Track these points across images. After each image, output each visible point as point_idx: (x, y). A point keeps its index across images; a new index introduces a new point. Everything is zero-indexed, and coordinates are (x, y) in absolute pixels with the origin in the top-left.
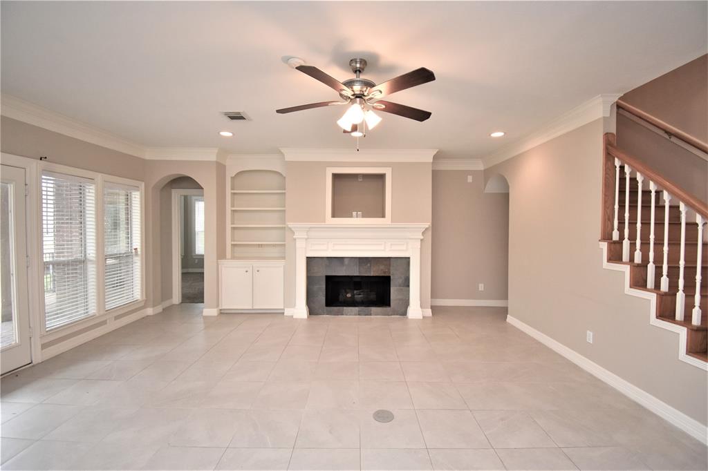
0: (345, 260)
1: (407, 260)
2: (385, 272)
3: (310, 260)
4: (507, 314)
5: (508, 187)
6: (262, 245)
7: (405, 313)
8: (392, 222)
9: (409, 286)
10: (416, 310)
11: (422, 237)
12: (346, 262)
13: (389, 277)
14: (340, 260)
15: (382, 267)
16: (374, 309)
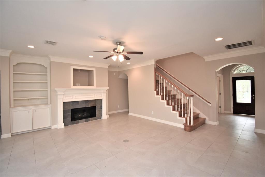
0: (79, 102)
1: (101, 100)
2: (94, 105)
3: (64, 103)
4: (129, 112)
5: (128, 77)
6: (30, 99)
7: (101, 118)
8: (96, 87)
9: (102, 109)
10: (105, 116)
11: (106, 92)
12: (80, 103)
13: (95, 106)
14: (77, 102)
15: (93, 103)
16: (90, 119)
